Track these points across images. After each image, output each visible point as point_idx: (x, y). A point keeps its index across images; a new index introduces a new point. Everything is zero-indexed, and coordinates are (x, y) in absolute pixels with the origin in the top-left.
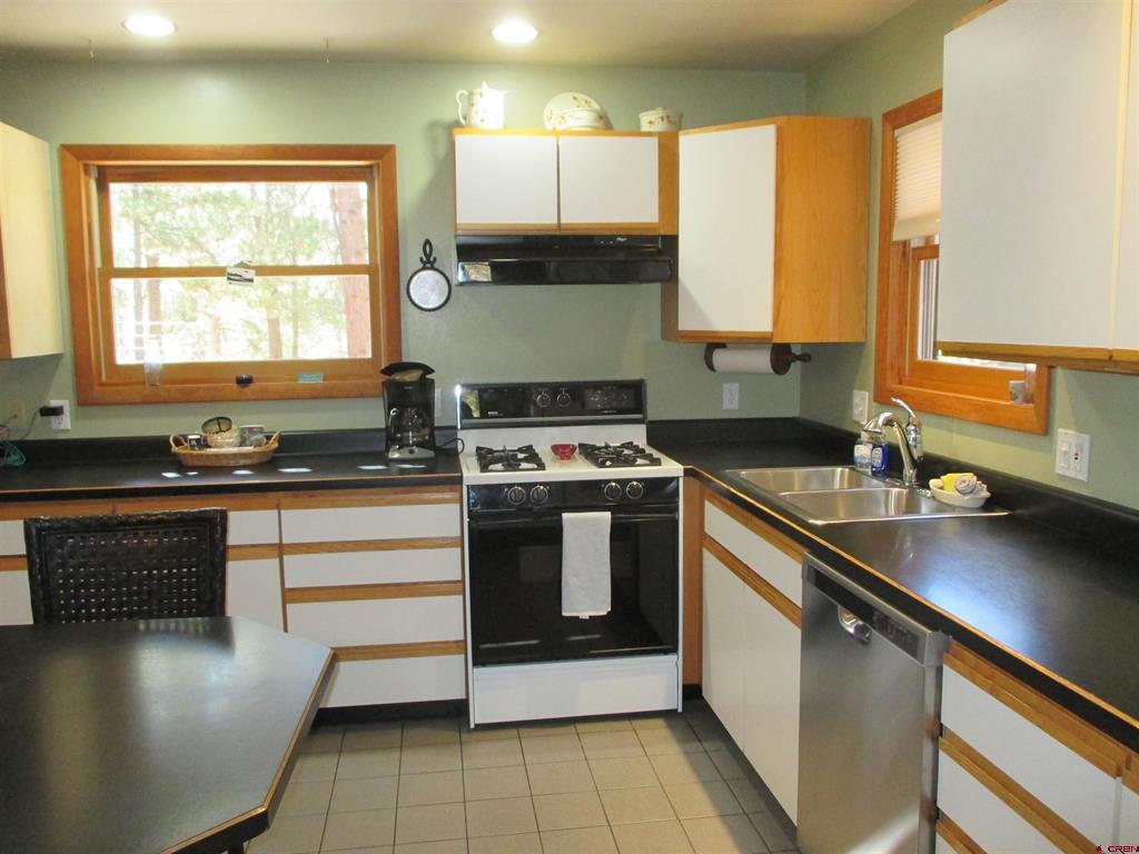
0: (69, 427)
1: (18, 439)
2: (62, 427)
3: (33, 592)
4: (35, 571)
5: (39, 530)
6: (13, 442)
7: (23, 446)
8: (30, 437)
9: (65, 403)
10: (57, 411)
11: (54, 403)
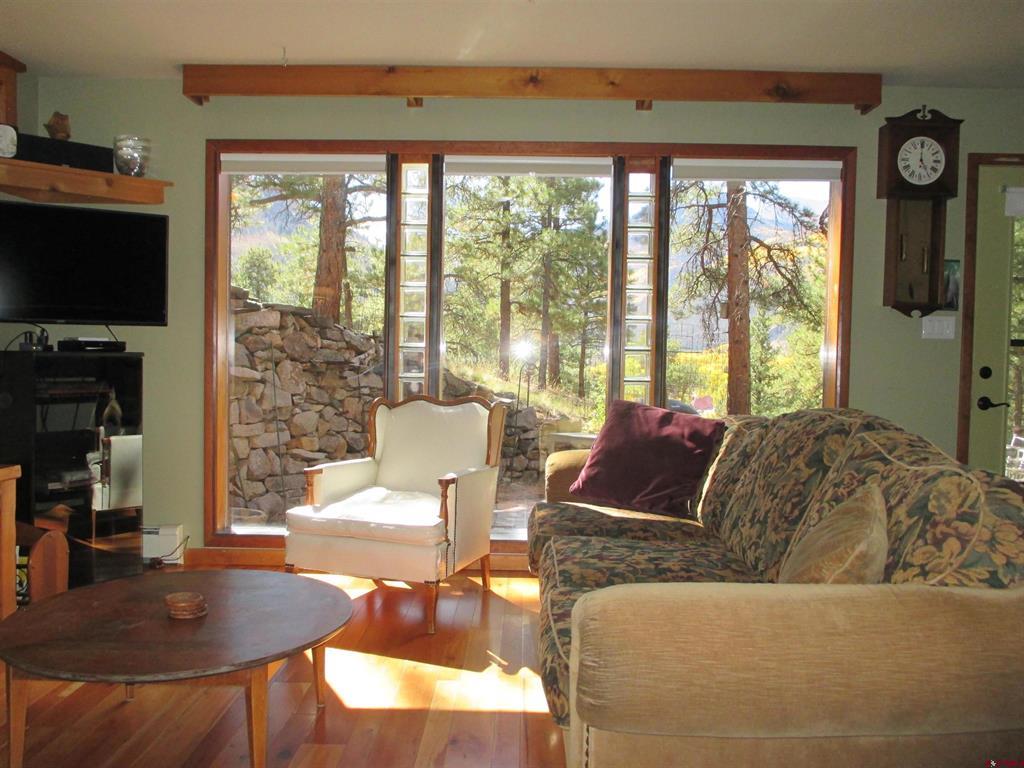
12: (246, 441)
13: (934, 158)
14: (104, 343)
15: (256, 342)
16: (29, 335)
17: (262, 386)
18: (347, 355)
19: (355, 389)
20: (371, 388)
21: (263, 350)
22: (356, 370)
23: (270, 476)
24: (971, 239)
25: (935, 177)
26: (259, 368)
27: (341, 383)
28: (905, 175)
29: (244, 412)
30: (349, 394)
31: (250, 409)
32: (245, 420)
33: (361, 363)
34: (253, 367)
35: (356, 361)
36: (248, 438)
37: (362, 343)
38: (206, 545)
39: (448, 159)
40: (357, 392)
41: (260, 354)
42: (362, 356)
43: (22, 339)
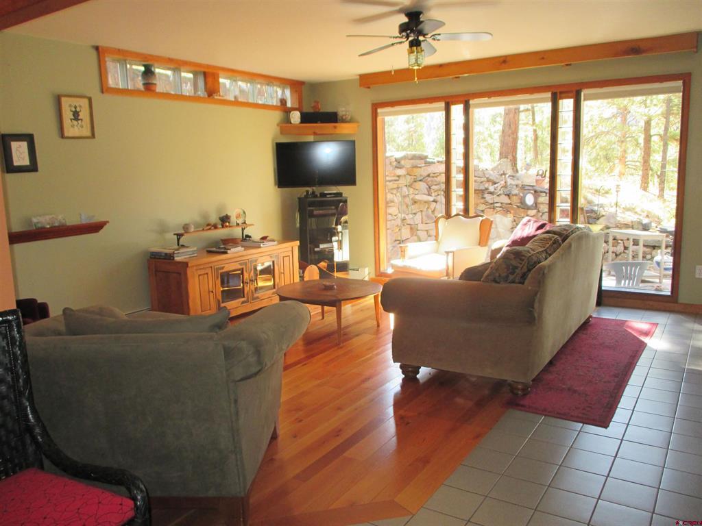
12: (425, 233)
14: (334, 194)
15: (432, 181)
16: (307, 192)
17: (435, 203)
18: (486, 186)
19: (492, 204)
20: (502, 203)
21: (435, 185)
22: (492, 193)
26: (433, 194)
27: (482, 201)
29: (424, 217)
30: (487, 207)
31: (428, 216)
32: (424, 221)
33: (495, 189)
34: (429, 195)
35: (492, 189)
36: (427, 231)
37: (497, 178)
38: (376, 276)
39: (471, 102)
40: (492, 206)
41: (434, 187)
42: (496, 185)
43: (305, 194)
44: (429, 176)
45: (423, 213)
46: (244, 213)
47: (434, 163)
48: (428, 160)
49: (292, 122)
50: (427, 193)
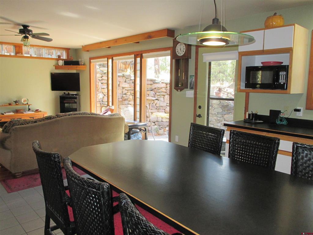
0: (302, 116)
1: (287, 117)
2: (300, 115)
3: (292, 165)
4: (294, 158)
5: (297, 147)
6: (284, 118)
7: (287, 119)
8: (290, 117)
9: (302, 109)
10: (299, 110)
11: (298, 108)
12: (151, 113)
13: (183, 48)
15: (157, 91)
17: (157, 101)
21: (159, 93)
23: (157, 121)
24: (196, 69)
25: (184, 53)
26: (157, 97)
28: (177, 53)
31: (153, 106)
32: (151, 108)
41: (157, 94)
43: (63, 94)
44: (155, 88)
45: (150, 105)
46: (28, 100)
47: (159, 83)
48: (156, 81)
49: (59, 65)
50: (153, 96)
